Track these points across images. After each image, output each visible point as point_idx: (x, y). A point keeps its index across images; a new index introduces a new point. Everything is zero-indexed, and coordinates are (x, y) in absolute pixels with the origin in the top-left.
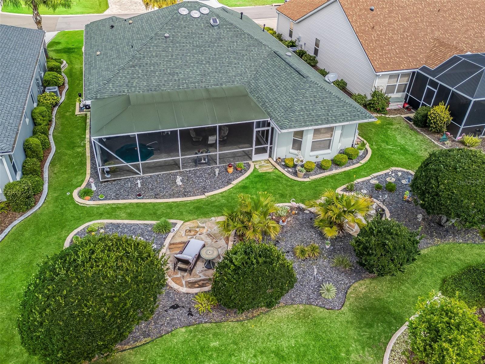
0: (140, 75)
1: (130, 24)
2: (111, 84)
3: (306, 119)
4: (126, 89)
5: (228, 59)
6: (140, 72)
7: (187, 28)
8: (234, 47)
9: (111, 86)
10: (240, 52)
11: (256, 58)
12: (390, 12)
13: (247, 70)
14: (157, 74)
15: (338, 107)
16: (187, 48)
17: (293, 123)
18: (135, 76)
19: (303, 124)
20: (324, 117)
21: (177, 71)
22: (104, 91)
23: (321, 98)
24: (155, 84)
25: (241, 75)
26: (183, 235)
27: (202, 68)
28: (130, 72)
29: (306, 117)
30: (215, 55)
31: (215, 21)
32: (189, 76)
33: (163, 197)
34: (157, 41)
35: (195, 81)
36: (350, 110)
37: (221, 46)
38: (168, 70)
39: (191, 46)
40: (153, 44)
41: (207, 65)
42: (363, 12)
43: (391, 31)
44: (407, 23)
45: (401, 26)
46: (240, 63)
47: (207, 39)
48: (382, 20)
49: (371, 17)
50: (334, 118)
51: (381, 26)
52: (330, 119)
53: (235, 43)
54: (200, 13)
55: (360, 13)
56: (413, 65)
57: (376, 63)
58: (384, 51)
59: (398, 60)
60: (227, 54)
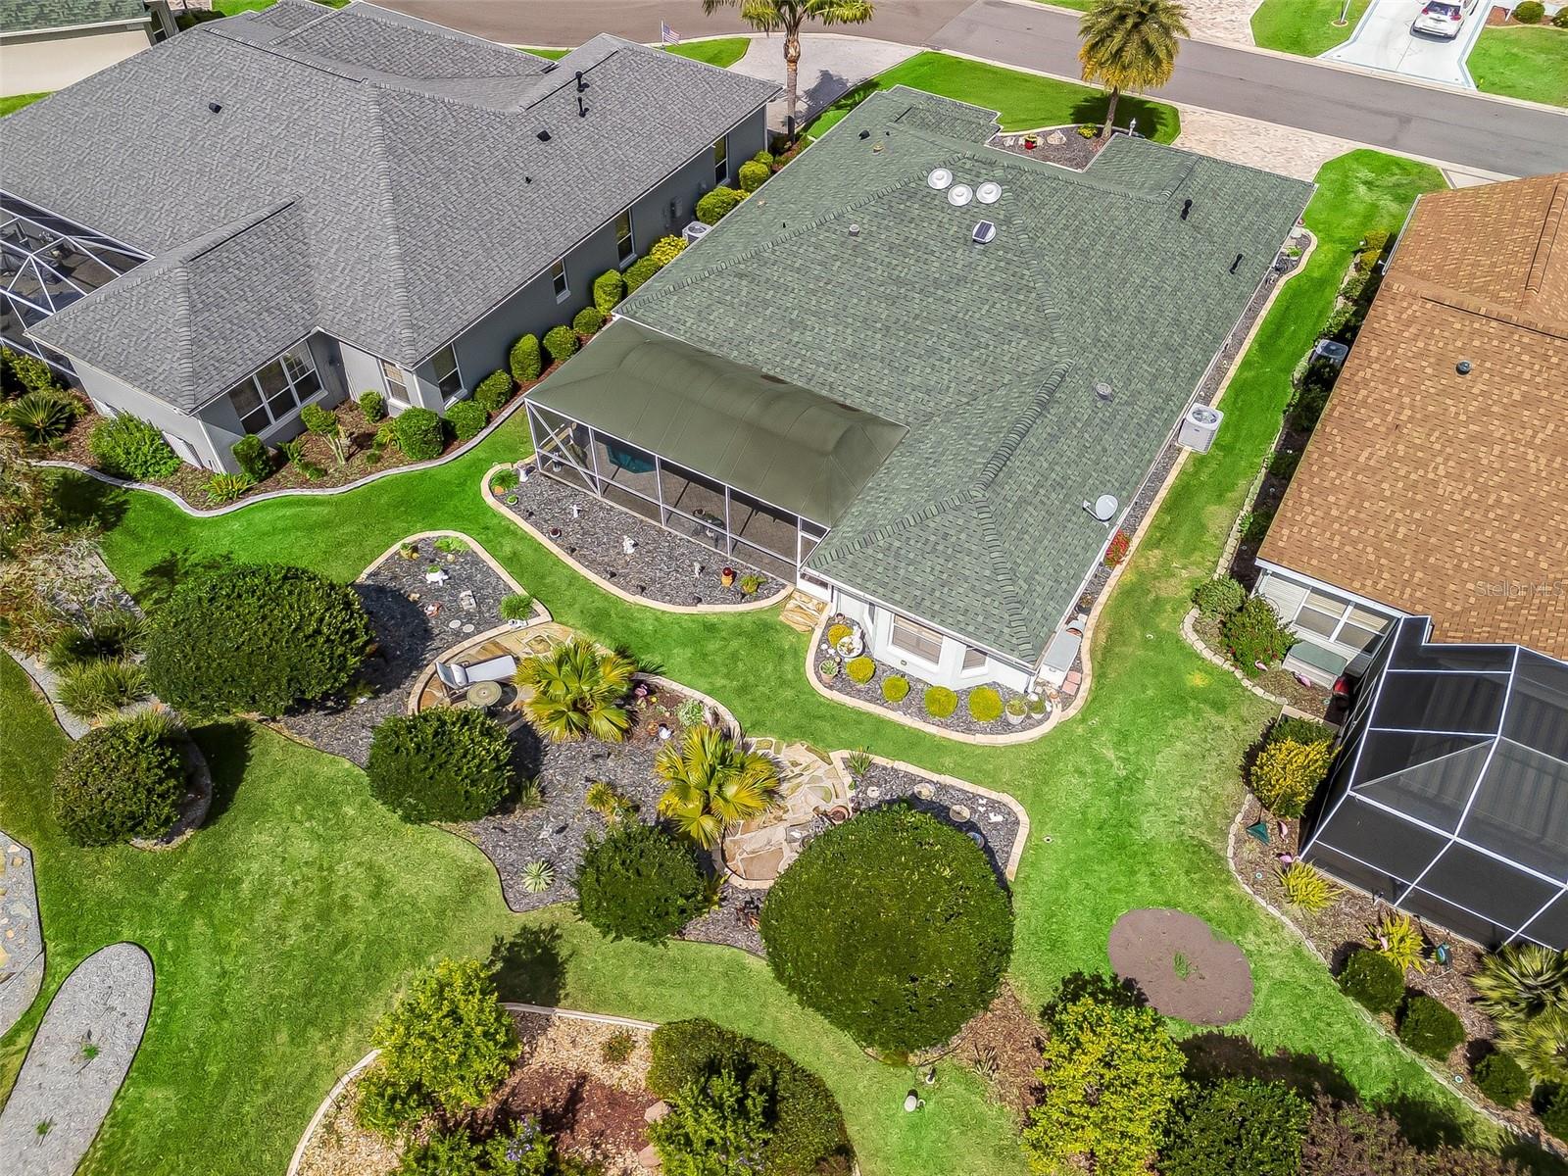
0: (736, 301)
3: (874, 574)
4: (692, 321)
5: (935, 339)
6: (744, 293)
7: (913, 225)
8: (977, 315)
10: (978, 333)
11: (1003, 364)
12: (1528, 401)
13: (953, 385)
14: (768, 312)
15: (973, 588)
16: (873, 276)
17: (841, 566)
18: (728, 298)
19: (859, 580)
20: (918, 593)
21: (811, 321)
22: (655, 307)
24: (747, 332)
25: (928, 392)
26: (525, 641)
27: (862, 336)
28: (726, 286)
29: (880, 569)
30: (916, 317)
31: (985, 229)
32: (823, 344)
33: (582, 559)
34: (827, 234)
35: (824, 360)
36: (996, 612)
37: (949, 301)
38: (796, 312)
39: (886, 274)
40: (813, 239)
41: (879, 336)
42: (1424, 364)
43: (1451, 463)
44: (1550, 461)
45: (1512, 464)
46: (953, 362)
47: (934, 269)
48: (1463, 417)
49: (1432, 390)
50: (937, 607)
51: (1437, 434)
52: (927, 603)
53: (987, 307)
54: (974, 192)
55: (1408, 365)
56: (1406, 596)
57: (1286, 532)
58: (1352, 512)
59: (1372, 557)
60: (945, 326)
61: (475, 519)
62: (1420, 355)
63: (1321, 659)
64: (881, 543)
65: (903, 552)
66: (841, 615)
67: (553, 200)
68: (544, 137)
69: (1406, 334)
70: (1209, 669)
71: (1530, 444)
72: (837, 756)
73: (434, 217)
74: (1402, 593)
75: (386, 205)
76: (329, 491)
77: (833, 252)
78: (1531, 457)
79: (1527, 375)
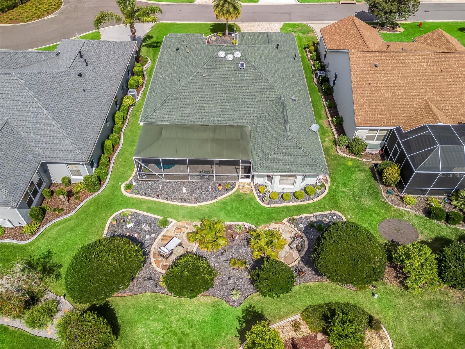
0: (178, 106)
1: (188, 52)
2: (158, 112)
3: (274, 167)
4: (167, 117)
5: (243, 99)
6: (179, 103)
7: (220, 69)
8: (252, 89)
9: (158, 113)
10: (254, 94)
11: (265, 100)
12: (393, 69)
13: (255, 110)
14: (190, 107)
15: (302, 160)
16: (217, 87)
17: (263, 168)
18: (175, 106)
19: (271, 170)
20: (288, 167)
21: (205, 105)
22: (153, 116)
23: (292, 151)
24: (187, 114)
25: (249, 114)
26: (173, 231)
27: (222, 105)
28: (173, 103)
29: (275, 165)
30: (235, 94)
31: (242, 65)
32: (212, 110)
33: (172, 200)
34: (196, 79)
35: (215, 115)
36: (311, 164)
37: (242, 87)
38: (199, 104)
39: (220, 85)
40: (193, 82)
41: (227, 103)
42: (368, 67)
43: (385, 89)
44: (404, 81)
45: (397, 84)
46: (252, 104)
47: (233, 80)
48: (382, 77)
49: (372, 73)
50: (295, 169)
51: (378, 83)
52: (292, 169)
53: (253, 86)
54: (234, 56)
55: (364, 68)
56: (392, 123)
57: (359, 118)
58: (371, 108)
59: (380, 117)
60: (244, 95)
61: (128, 203)
62: (366, 65)
63: (374, 146)
64: (271, 158)
65: (278, 158)
66: (258, 184)
67: (95, 94)
68: (80, 75)
69: (360, 61)
70: (351, 160)
71: (398, 79)
72: (285, 221)
73: (63, 111)
74: (391, 123)
75: (46, 112)
76: (70, 215)
77: (201, 84)
78: (400, 81)
79: (390, 63)
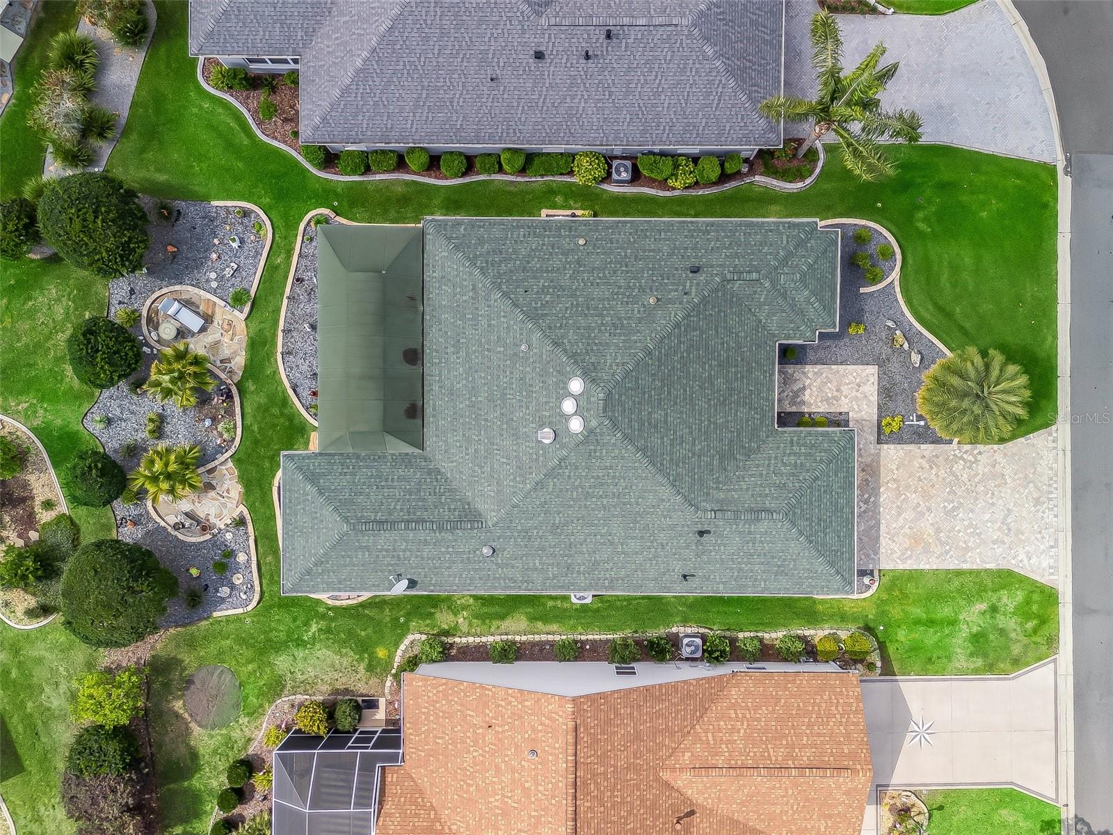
0: (458, 296)
2: (446, 254)
4: (438, 275)
5: (477, 439)
6: (464, 298)
7: (541, 385)
8: (498, 457)
9: (443, 254)
10: (488, 463)
11: (476, 487)
12: (526, 792)
13: (455, 464)
14: (459, 322)
16: (501, 377)
18: (458, 290)
21: (462, 354)
22: (437, 245)
24: (443, 316)
25: (445, 451)
26: (224, 317)
27: (464, 392)
28: (465, 283)
30: (486, 420)
31: (547, 436)
32: (452, 370)
34: (518, 330)
35: (443, 377)
37: (501, 435)
38: (464, 340)
39: (505, 385)
41: (467, 403)
42: (530, 732)
43: (481, 758)
44: (497, 807)
45: (490, 789)
46: (467, 457)
47: (517, 415)
48: (507, 759)
49: (516, 740)
51: (493, 747)
53: (505, 460)
54: (573, 415)
55: (526, 724)
56: (411, 750)
57: (420, 684)
58: (441, 714)
59: (423, 729)
60: (486, 441)
62: (534, 730)
67: (496, 104)
68: (539, 56)
69: (543, 718)
71: (503, 796)
72: (242, 508)
74: (412, 748)
77: (508, 342)
78: (497, 797)
79: (540, 788)
